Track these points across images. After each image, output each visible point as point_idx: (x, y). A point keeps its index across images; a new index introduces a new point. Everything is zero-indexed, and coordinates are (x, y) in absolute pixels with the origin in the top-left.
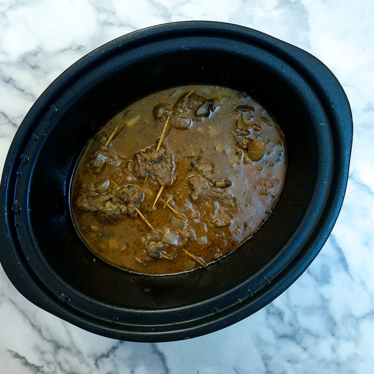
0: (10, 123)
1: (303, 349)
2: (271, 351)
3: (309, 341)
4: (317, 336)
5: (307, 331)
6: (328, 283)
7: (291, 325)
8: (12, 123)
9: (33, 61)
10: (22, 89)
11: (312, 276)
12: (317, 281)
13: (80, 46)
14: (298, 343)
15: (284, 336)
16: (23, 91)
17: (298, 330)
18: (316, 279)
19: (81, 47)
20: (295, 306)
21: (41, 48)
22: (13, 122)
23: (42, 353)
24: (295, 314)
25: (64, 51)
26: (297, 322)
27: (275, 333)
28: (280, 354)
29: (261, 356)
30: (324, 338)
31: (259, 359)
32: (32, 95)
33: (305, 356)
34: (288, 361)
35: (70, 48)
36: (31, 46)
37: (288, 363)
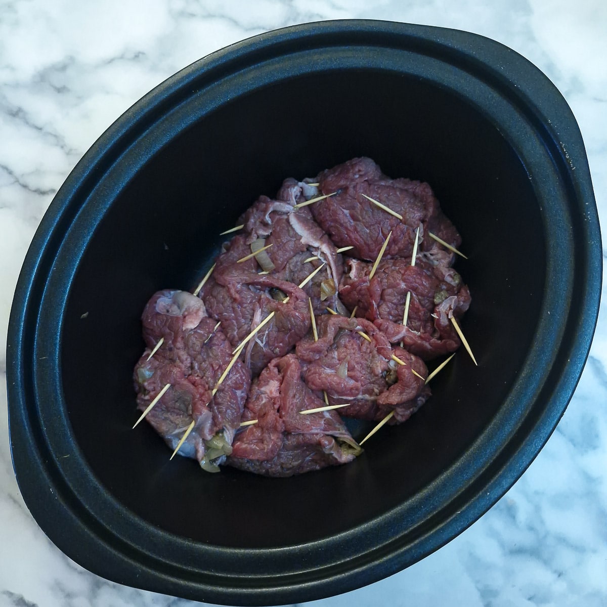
0: (17, 183)
1: (557, 576)
2: (496, 580)
3: (566, 558)
4: (579, 549)
5: (562, 540)
6: (595, 448)
7: (531, 528)
8: (20, 184)
9: (57, 79)
10: (39, 125)
11: (564, 435)
12: (575, 445)
13: (140, 53)
14: (547, 563)
15: (518, 551)
16: (40, 129)
17: (545, 537)
18: (572, 441)
19: (141, 55)
20: (537, 493)
21: (72, 59)
22: (21, 181)
23: (69, 596)
24: (538, 509)
25: (111, 61)
26: (542, 522)
27: (502, 545)
28: (513, 586)
29: (479, 590)
30: (594, 551)
31: (475, 596)
32: (56, 136)
33: (560, 587)
34: (530, 599)
35: (122, 57)
36: (55, 56)
37: (529, 602)
